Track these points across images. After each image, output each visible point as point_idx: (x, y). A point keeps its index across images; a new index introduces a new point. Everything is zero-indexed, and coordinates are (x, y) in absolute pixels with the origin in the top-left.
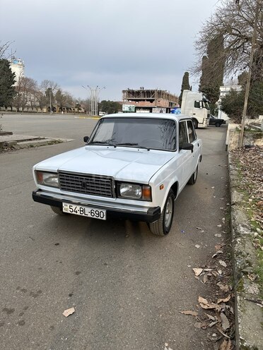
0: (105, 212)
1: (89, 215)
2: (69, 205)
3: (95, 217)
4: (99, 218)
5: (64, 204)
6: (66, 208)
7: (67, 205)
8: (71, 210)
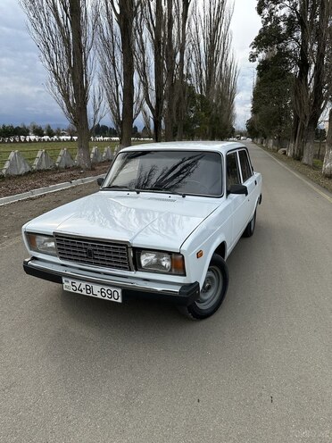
1: (99, 296)
3: (106, 298)
4: (113, 299)
5: (64, 279)
6: (68, 285)
7: (68, 282)
8: (75, 288)
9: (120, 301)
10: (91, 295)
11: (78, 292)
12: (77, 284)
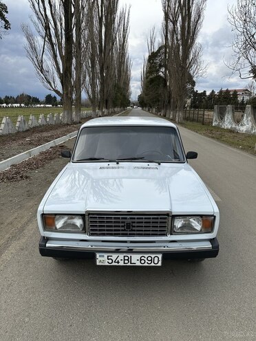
0: (160, 256)
1: (138, 264)
2: (106, 255)
3: (146, 264)
4: (153, 264)
5: (98, 255)
6: (102, 260)
7: (103, 256)
8: (110, 261)
9: (160, 264)
10: (129, 264)
11: (114, 264)
12: (114, 256)
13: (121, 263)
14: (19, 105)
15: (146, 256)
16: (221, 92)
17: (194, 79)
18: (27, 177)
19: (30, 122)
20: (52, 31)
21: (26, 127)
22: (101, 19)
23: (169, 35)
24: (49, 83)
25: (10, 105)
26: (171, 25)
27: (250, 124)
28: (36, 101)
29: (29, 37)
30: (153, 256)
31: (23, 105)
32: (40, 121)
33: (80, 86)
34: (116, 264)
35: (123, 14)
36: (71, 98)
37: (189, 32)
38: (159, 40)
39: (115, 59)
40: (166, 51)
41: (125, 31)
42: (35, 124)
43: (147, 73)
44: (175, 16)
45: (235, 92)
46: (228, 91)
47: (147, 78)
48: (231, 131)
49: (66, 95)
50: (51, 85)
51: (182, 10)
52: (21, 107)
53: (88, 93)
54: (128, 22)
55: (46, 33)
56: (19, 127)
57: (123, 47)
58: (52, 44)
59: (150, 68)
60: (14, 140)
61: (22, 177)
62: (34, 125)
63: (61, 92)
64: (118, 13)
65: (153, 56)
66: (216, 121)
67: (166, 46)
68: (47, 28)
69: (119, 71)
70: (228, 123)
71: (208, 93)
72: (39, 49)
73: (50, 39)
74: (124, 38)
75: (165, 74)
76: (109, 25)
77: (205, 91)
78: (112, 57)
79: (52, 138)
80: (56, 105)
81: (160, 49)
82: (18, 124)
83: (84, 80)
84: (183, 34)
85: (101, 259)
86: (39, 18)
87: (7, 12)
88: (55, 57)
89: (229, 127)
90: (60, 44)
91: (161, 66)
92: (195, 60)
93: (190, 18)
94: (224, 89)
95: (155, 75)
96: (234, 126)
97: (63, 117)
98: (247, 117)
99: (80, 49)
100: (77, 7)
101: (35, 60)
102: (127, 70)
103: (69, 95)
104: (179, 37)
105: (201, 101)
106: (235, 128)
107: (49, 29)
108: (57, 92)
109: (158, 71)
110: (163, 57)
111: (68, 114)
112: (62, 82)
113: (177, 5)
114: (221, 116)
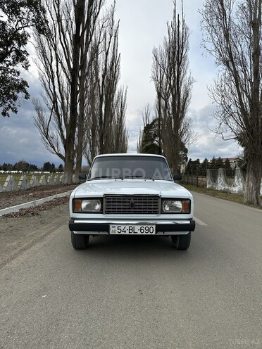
1: (139, 233)
2: (117, 226)
3: (144, 233)
4: (149, 233)
7: (115, 227)
8: (119, 231)
9: (154, 233)
10: (133, 233)
11: (122, 233)
12: (122, 227)
13: (127, 233)
14: (17, 172)
15: (145, 226)
16: (214, 160)
17: (186, 146)
18: (37, 214)
19: (31, 182)
20: (59, 104)
21: (28, 187)
22: (101, 97)
23: (162, 110)
24: (53, 147)
25: (7, 172)
26: (163, 102)
27: (241, 184)
28: (34, 168)
29: (38, 109)
30: (149, 227)
31: (20, 172)
32: (41, 182)
33: (81, 151)
34: (124, 233)
35: (120, 93)
36: (73, 160)
37: (179, 108)
38: (153, 115)
39: (113, 130)
40: (159, 123)
41: (122, 107)
42: (37, 184)
43: (143, 141)
44: (167, 95)
45: (227, 160)
46: (220, 160)
47: (143, 145)
48: (225, 192)
49: (68, 158)
50: (54, 150)
51: (172, 90)
52: (18, 173)
53: (88, 158)
54: (125, 99)
55: (54, 106)
56: (21, 186)
57: (121, 120)
58: (58, 115)
59: (146, 137)
60: (18, 195)
61: (33, 214)
62: (34, 185)
63: (64, 155)
64: (117, 92)
65: (148, 128)
66: (209, 183)
67: (159, 119)
68: (55, 102)
69: (117, 141)
70: (221, 185)
71: (201, 162)
72: (46, 118)
73: (57, 111)
74: (122, 113)
75: (160, 143)
76: (109, 101)
77: (198, 160)
78: (111, 129)
79: (54, 193)
80: (54, 172)
81: (154, 121)
82: (20, 183)
83: (85, 146)
84: (174, 109)
85: (113, 229)
86: (48, 94)
87: (28, 87)
88: (60, 125)
89: (223, 188)
90: (65, 114)
91: (155, 136)
92: (186, 129)
93: (179, 96)
94: (217, 158)
95: (150, 143)
96: (226, 187)
97: (64, 178)
98: (238, 179)
99: (83, 120)
100: (81, 86)
101: (42, 127)
102: (124, 140)
103: (71, 158)
104: (171, 112)
105: (195, 169)
106: (228, 189)
107: (57, 102)
108: (60, 155)
109: (153, 140)
110: (157, 128)
111: (69, 175)
112: (65, 147)
113: (168, 86)
114: (214, 179)
